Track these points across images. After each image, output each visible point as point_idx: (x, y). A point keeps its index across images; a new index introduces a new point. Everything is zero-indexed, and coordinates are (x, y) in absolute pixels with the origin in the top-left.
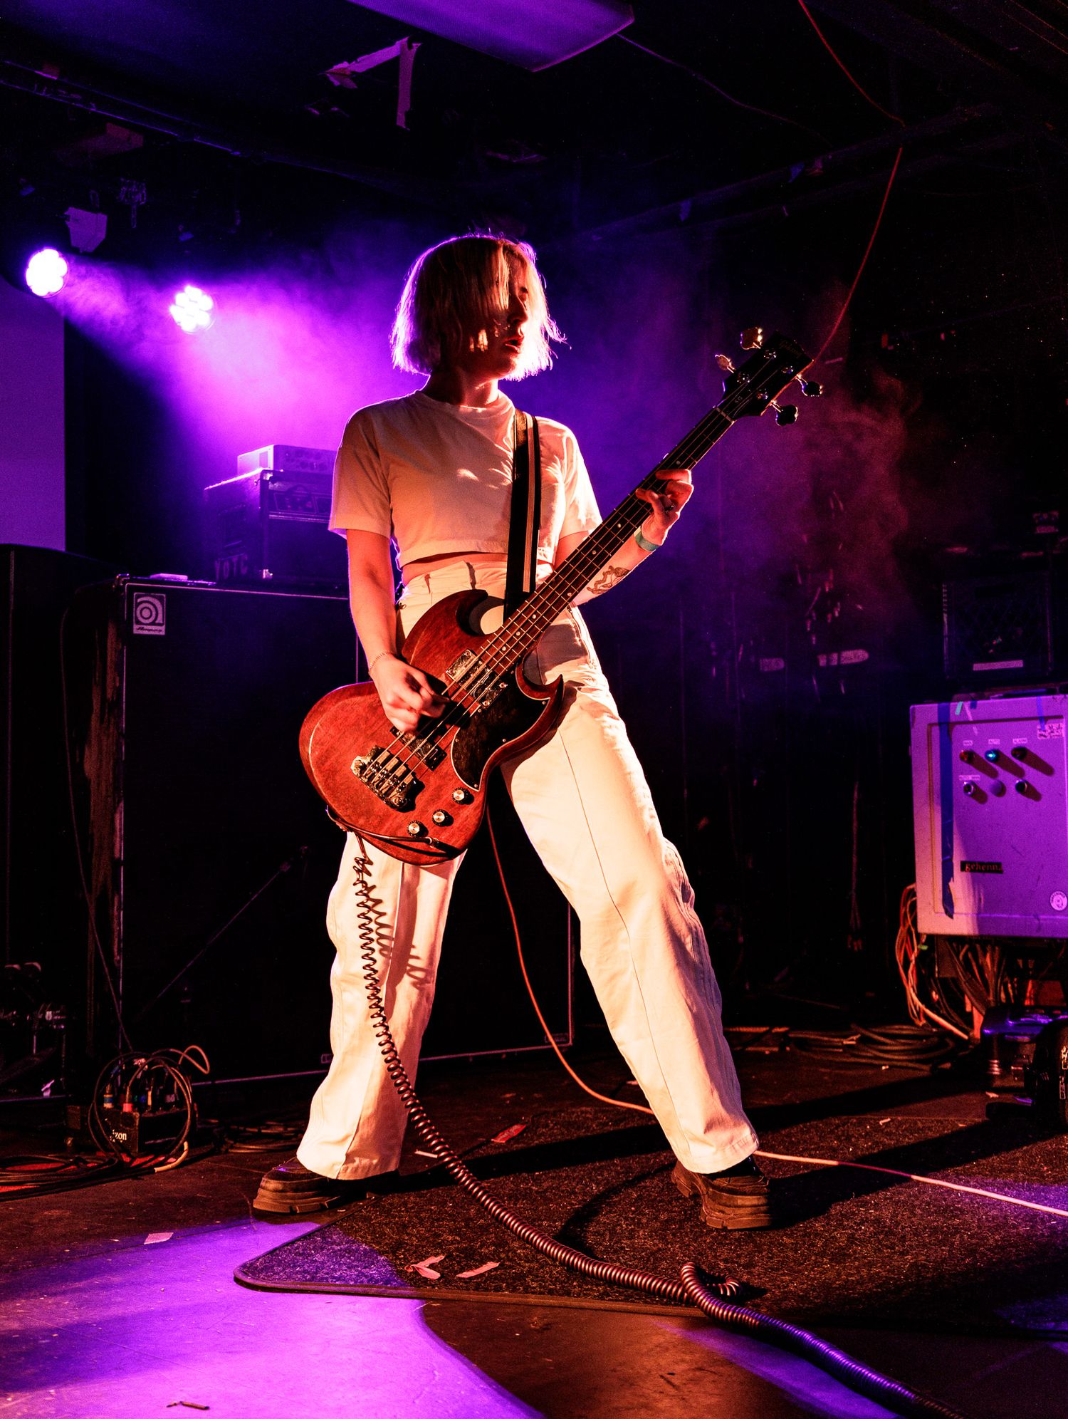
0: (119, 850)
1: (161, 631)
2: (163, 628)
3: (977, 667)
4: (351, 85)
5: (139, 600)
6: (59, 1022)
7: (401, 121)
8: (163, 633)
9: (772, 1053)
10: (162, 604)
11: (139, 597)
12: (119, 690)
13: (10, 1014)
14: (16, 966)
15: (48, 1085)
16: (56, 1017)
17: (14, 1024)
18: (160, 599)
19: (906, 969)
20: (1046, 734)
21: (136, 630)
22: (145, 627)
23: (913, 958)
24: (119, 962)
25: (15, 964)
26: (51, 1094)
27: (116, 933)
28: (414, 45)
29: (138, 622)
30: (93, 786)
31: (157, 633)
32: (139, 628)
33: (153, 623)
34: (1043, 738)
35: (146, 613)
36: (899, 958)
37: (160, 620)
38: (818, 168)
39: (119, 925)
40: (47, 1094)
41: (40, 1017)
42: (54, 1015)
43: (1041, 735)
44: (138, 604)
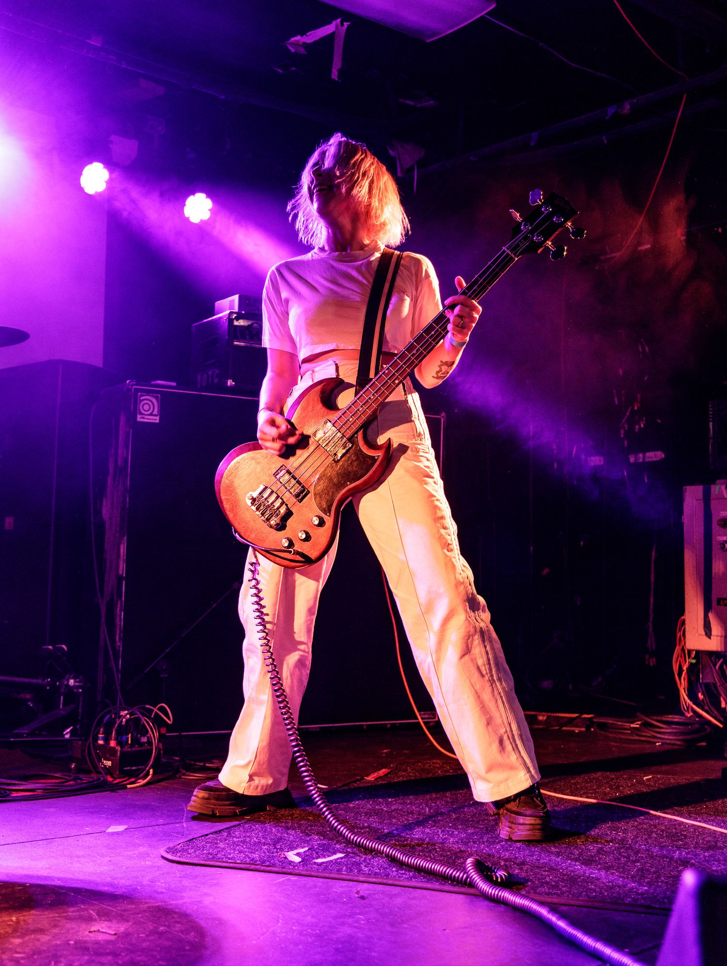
0: (122, 569)
1: (156, 420)
2: (158, 418)
4: (303, 51)
5: (142, 398)
6: (78, 687)
7: (335, 75)
8: (157, 421)
9: (580, 732)
10: (158, 402)
11: (141, 396)
12: (127, 459)
13: (46, 681)
14: (50, 647)
15: (68, 730)
16: (76, 684)
17: (48, 688)
18: (157, 398)
19: (680, 676)
21: (139, 418)
22: (146, 417)
23: (685, 668)
24: (119, 647)
25: (49, 645)
26: (70, 736)
27: (118, 627)
28: (345, 23)
29: (141, 413)
30: (107, 526)
31: (154, 421)
32: (141, 418)
33: (151, 414)
35: (146, 407)
36: (675, 668)
37: (156, 412)
38: (627, 108)
39: (120, 621)
40: (67, 736)
41: (66, 683)
42: (75, 682)
44: (141, 401)
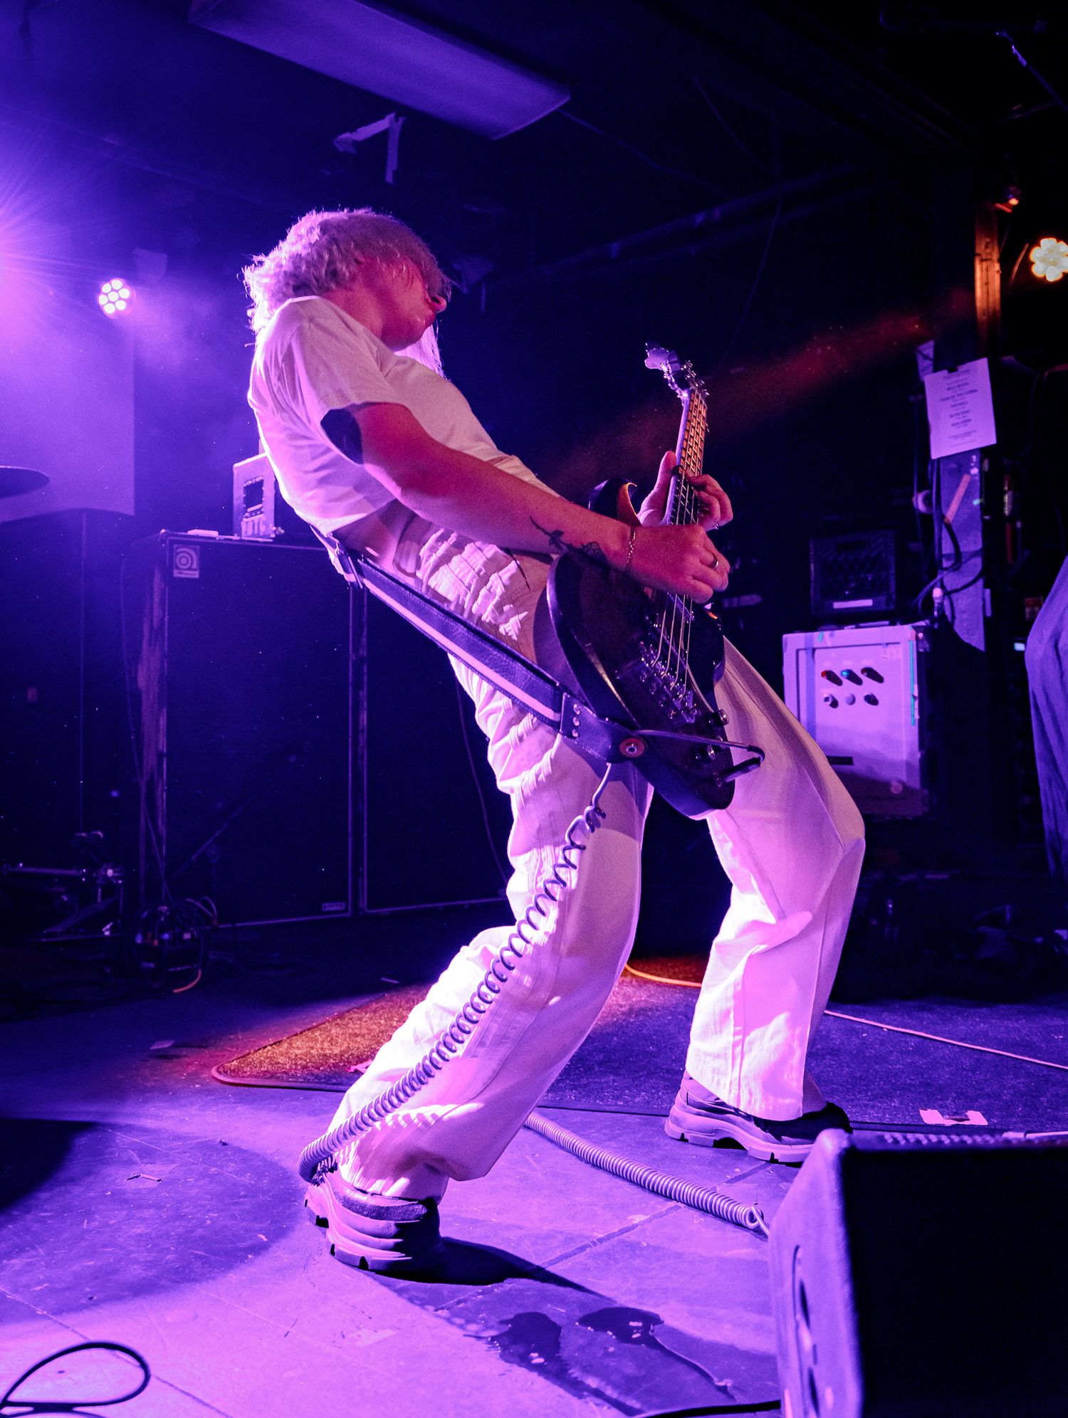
0: (163, 745)
1: (196, 575)
2: (197, 573)
3: (837, 605)
4: (352, 150)
5: (179, 550)
6: (118, 878)
7: (389, 178)
8: (197, 576)
10: (197, 554)
11: (179, 548)
12: (163, 620)
13: (81, 872)
14: (84, 834)
15: (108, 927)
16: (115, 874)
17: (84, 880)
18: (195, 550)
20: (887, 656)
21: (176, 574)
22: (183, 571)
24: (162, 831)
25: (83, 832)
26: (111, 933)
27: (160, 809)
28: (400, 118)
29: (178, 568)
30: (144, 697)
31: (192, 577)
32: (178, 573)
33: (189, 569)
34: (884, 660)
35: (184, 561)
37: (195, 566)
38: (718, 214)
39: (163, 802)
40: (107, 933)
41: (103, 873)
42: (114, 872)
43: (884, 658)
44: (178, 554)
